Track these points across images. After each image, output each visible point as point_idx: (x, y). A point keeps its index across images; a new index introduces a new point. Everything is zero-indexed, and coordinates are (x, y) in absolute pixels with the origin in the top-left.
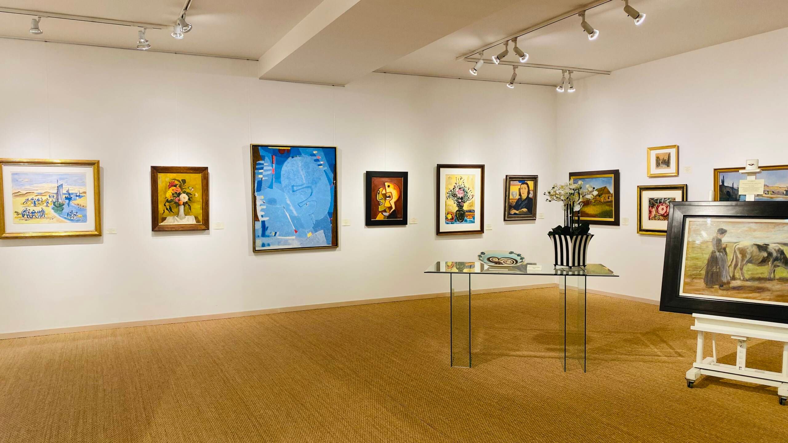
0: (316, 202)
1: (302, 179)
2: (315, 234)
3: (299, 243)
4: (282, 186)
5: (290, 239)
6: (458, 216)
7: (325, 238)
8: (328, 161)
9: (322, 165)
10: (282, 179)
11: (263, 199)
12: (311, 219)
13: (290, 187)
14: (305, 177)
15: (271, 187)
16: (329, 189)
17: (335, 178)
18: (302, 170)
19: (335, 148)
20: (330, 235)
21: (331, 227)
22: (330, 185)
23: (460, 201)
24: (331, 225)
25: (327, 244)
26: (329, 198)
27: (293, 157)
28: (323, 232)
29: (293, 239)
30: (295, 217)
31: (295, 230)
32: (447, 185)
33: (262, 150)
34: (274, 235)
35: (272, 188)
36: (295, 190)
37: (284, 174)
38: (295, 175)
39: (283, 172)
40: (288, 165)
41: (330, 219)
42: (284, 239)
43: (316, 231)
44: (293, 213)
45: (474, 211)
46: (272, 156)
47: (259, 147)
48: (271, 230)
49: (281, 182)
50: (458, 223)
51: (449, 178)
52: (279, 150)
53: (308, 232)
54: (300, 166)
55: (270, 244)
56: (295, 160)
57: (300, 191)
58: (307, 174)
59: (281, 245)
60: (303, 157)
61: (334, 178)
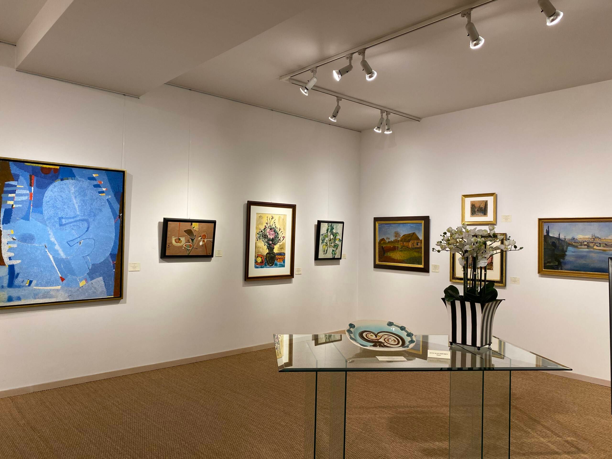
0: (94, 240)
1: (75, 209)
2: (90, 282)
3: (67, 295)
4: (44, 218)
5: (54, 290)
6: (268, 260)
7: (104, 288)
8: (113, 188)
9: (104, 193)
10: (45, 207)
11: (13, 235)
12: (86, 262)
13: (56, 219)
14: (79, 206)
15: (26, 218)
16: (113, 223)
17: (122, 210)
18: (76, 197)
19: (123, 172)
20: (112, 283)
21: (113, 273)
22: (115, 218)
23: (271, 242)
24: (114, 270)
25: (108, 296)
26: (113, 235)
27: (62, 180)
28: (102, 279)
29: (58, 290)
30: (62, 260)
31: (61, 277)
32: (257, 225)
33: (15, 167)
34: (27, 285)
35: (28, 220)
36: (64, 223)
37: (49, 202)
38: (64, 203)
39: (45, 199)
40: (55, 190)
41: (113, 262)
42: (44, 290)
43: (92, 278)
44: (59, 254)
45: (284, 254)
46: (30, 176)
47: (10, 163)
48: (23, 278)
49: (42, 212)
50: (268, 267)
51: (260, 217)
52: (42, 168)
53: (81, 280)
54: (73, 191)
55: (21, 297)
56: (65, 184)
57: (72, 224)
58: (82, 202)
59: (39, 298)
60: (77, 180)
61: (120, 210)
